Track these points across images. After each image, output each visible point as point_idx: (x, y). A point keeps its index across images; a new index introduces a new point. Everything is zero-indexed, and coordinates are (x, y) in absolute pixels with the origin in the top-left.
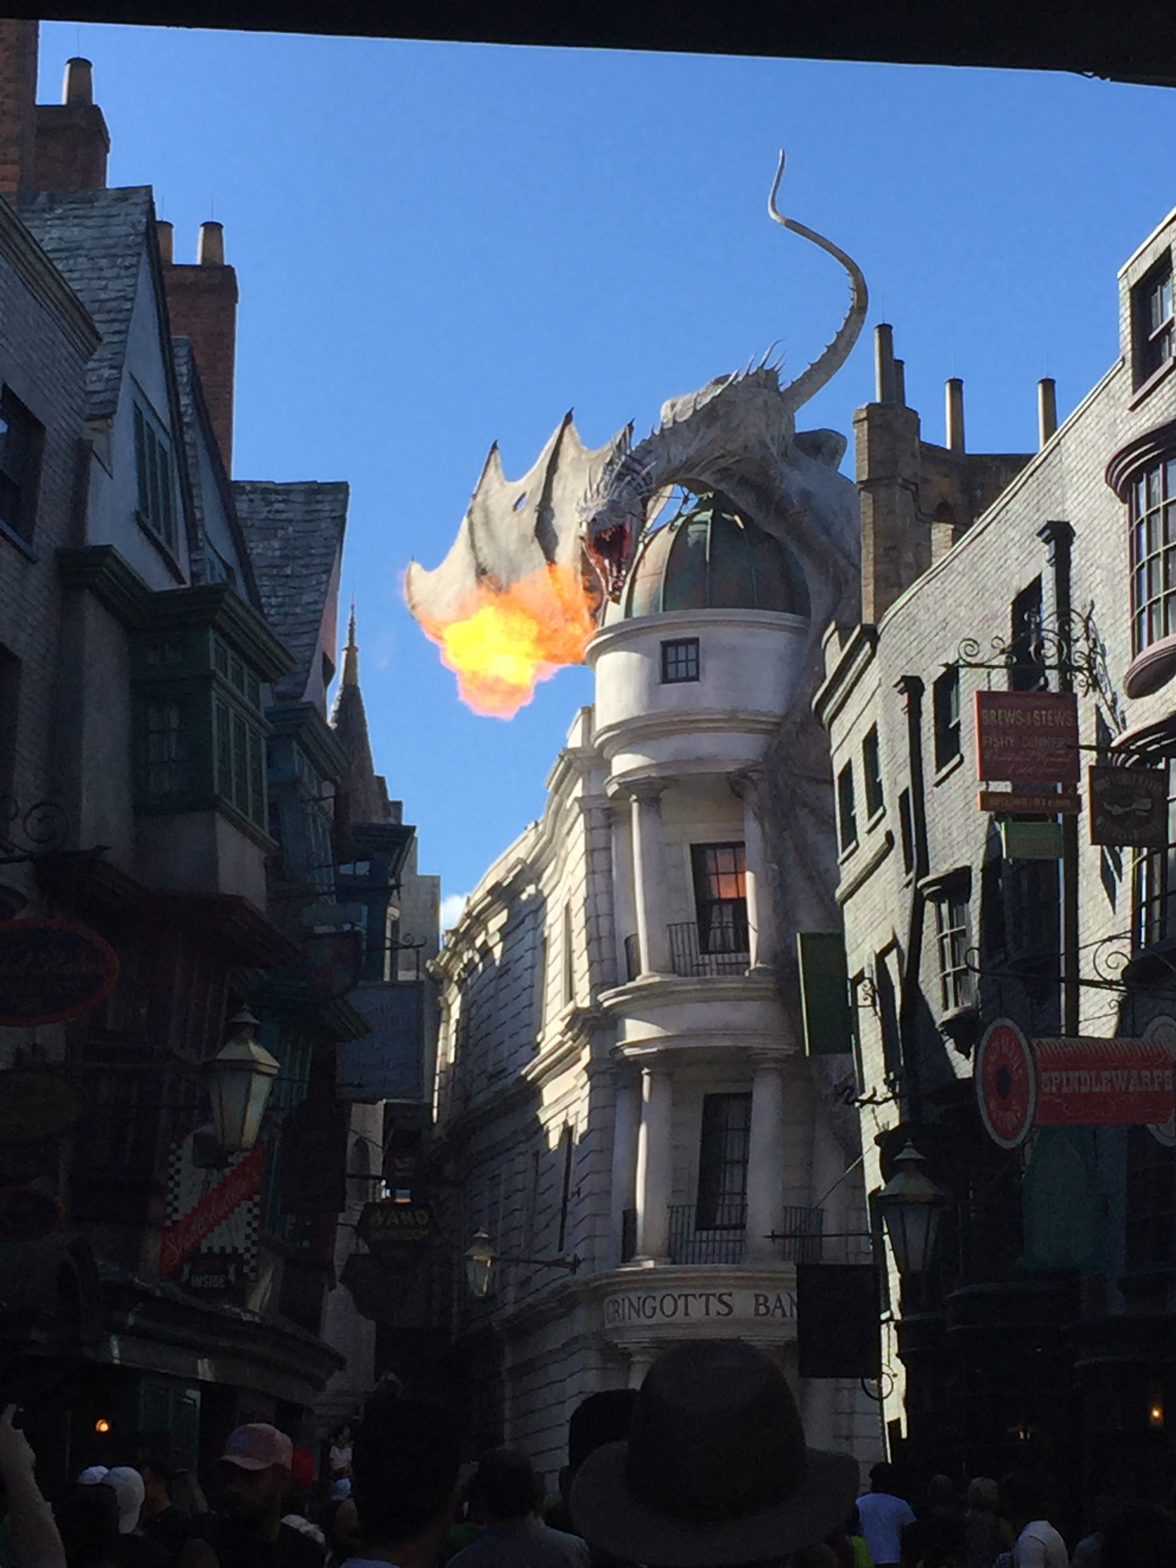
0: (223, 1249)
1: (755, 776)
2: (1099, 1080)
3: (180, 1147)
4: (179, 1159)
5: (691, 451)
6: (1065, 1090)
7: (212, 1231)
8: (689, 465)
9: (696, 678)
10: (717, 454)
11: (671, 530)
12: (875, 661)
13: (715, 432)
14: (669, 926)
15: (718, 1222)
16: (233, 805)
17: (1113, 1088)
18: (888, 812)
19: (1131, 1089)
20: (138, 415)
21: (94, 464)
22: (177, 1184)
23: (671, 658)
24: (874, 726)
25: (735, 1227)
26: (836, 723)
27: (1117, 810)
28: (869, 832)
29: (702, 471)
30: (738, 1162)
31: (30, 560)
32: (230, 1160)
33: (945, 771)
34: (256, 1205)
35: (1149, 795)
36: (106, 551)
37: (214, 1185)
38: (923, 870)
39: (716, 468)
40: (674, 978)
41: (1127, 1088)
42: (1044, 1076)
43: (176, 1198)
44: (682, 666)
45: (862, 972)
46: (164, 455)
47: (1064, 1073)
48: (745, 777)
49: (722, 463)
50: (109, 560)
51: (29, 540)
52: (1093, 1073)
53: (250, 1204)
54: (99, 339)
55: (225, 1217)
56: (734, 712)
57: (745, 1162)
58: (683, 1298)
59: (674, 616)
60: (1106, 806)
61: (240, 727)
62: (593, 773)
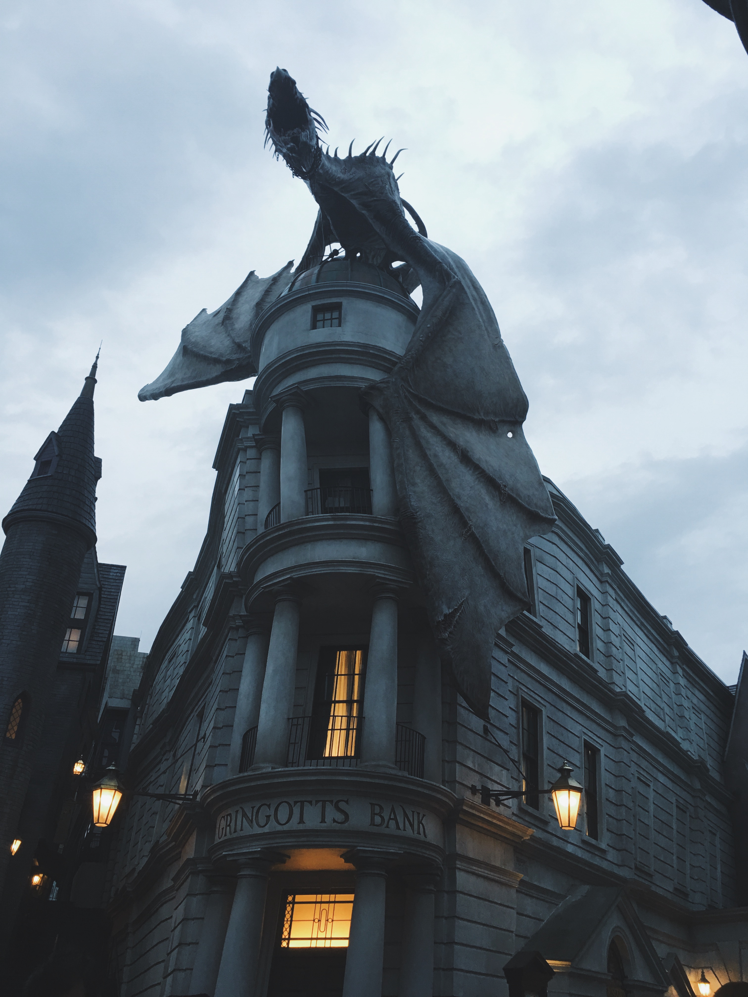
9: (340, 325)
23: (320, 318)
44: (328, 322)
58: (299, 804)
59: (325, 286)
62: (250, 426)
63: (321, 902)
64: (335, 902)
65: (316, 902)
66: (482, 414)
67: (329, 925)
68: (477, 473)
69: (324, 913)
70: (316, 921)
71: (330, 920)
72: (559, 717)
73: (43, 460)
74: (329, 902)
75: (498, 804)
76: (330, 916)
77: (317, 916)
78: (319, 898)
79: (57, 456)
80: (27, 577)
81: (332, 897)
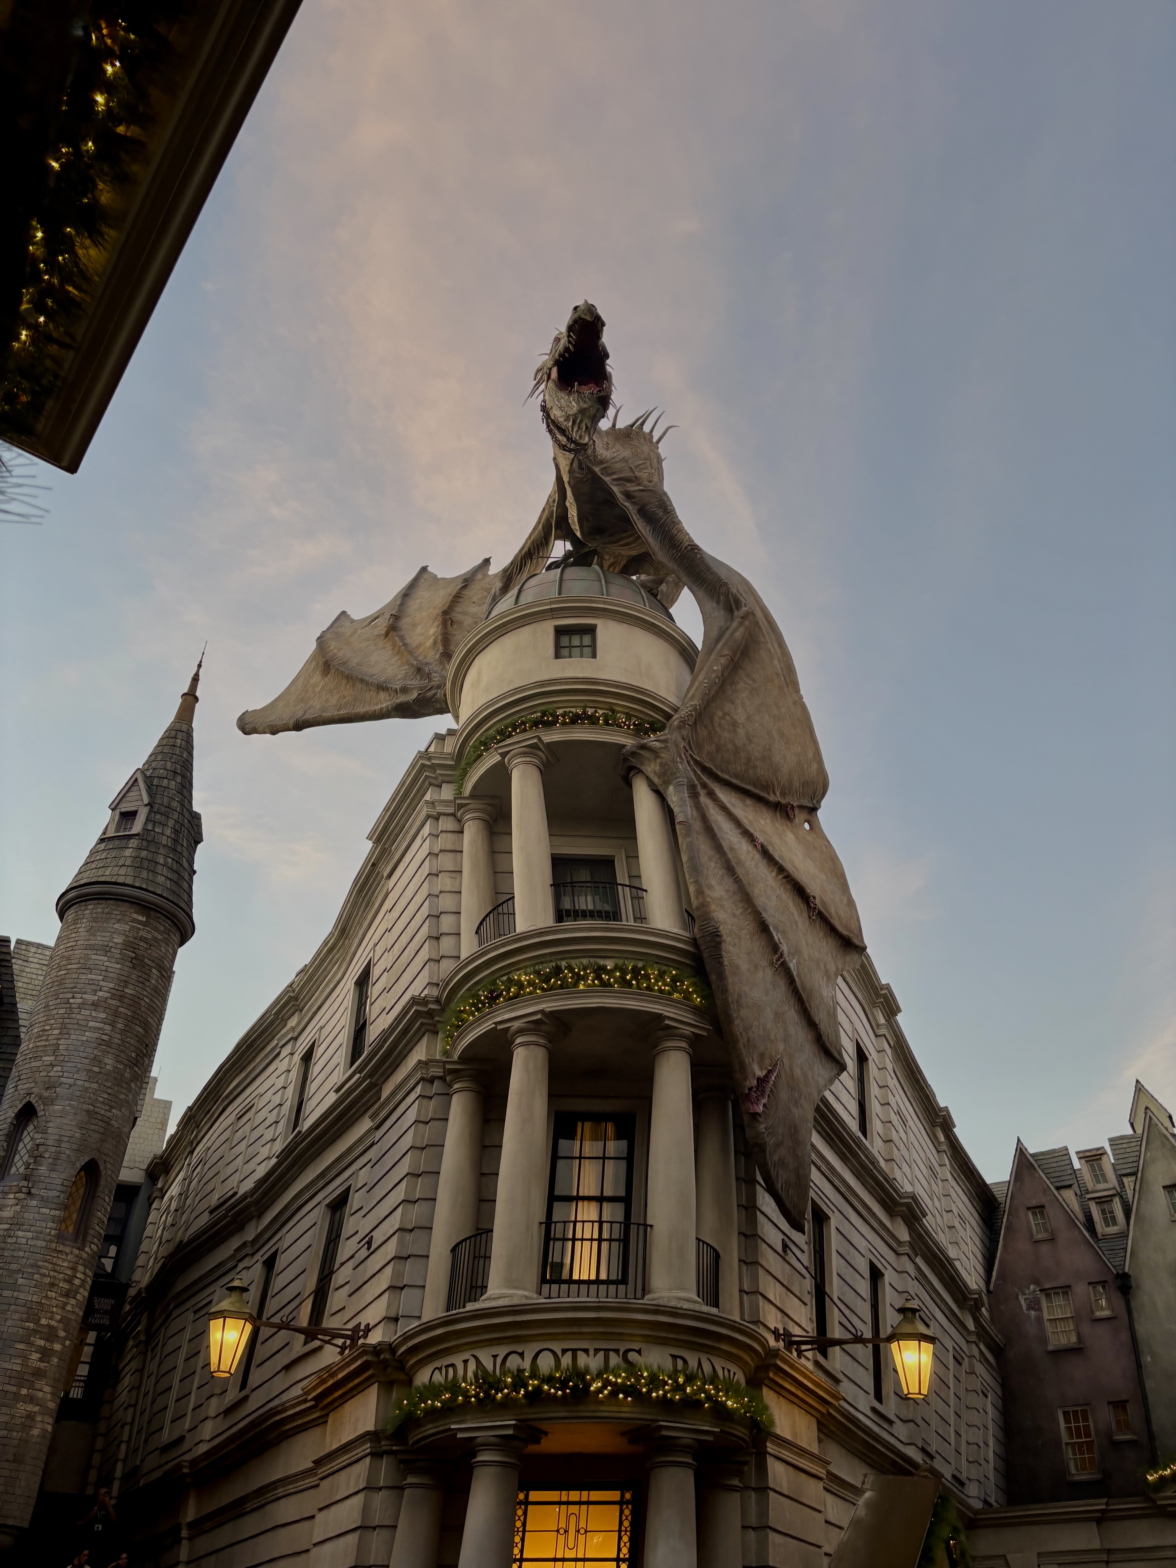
1: (656, 745)
9: (592, 656)
14: (552, 885)
23: (564, 642)
44: (576, 651)
56: (633, 689)
58: (569, 1354)
62: (444, 785)
63: (568, 1503)
64: (588, 1503)
65: (560, 1503)
66: (778, 794)
67: (581, 1538)
68: (781, 877)
69: (573, 1519)
70: (562, 1531)
71: (582, 1531)
72: (846, 1228)
73: (123, 810)
74: (580, 1503)
75: (799, 1356)
76: (582, 1524)
77: (563, 1525)
78: (564, 1496)
79: (146, 805)
80: (101, 983)
81: (585, 1496)
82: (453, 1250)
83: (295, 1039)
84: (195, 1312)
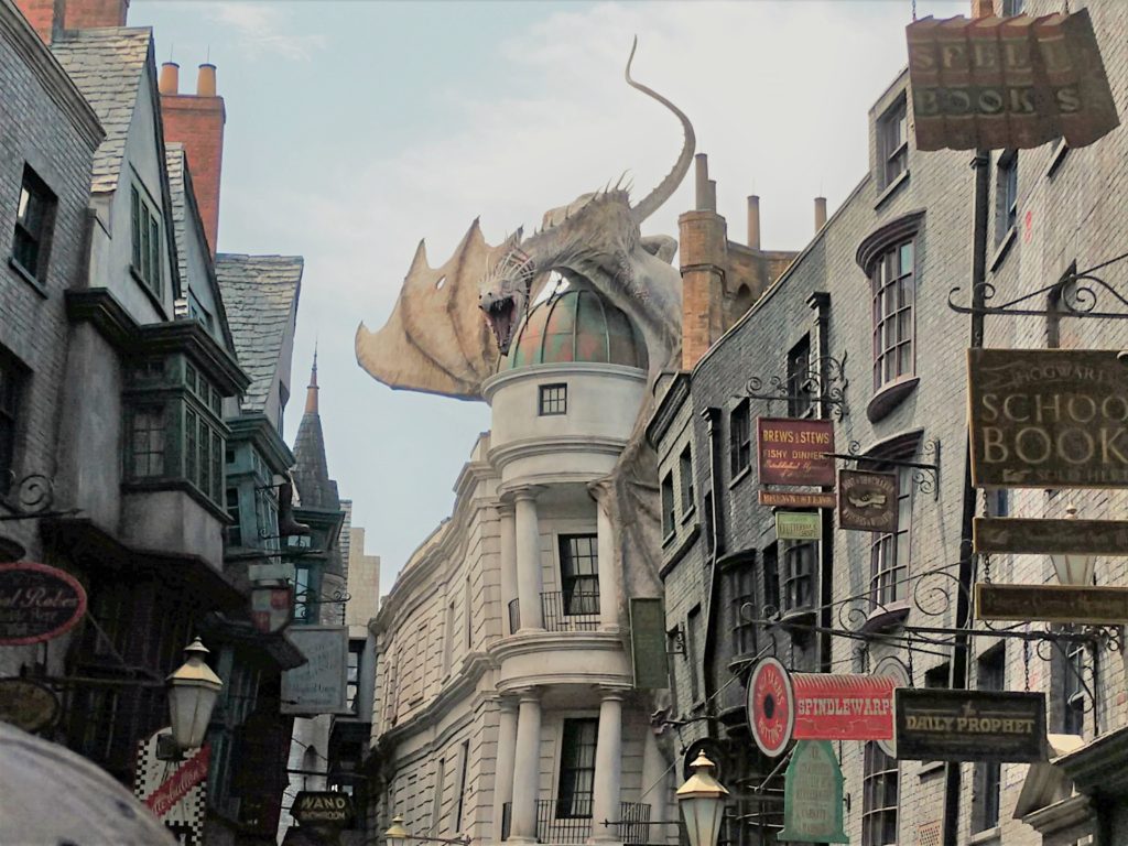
0: (177, 822)
1: (606, 485)
2: (841, 705)
3: (147, 743)
4: (146, 753)
5: (563, 248)
6: (816, 712)
7: (170, 809)
8: (563, 257)
9: (565, 413)
10: (582, 250)
11: (548, 304)
12: (690, 398)
13: (582, 232)
14: (541, 594)
15: (573, 813)
16: (197, 487)
17: (852, 712)
18: (697, 510)
19: (866, 713)
20: (135, 194)
21: (97, 227)
22: (144, 772)
23: (546, 397)
24: (689, 444)
25: (585, 817)
26: (662, 444)
27: (859, 503)
28: (683, 523)
29: (571, 263)
30: (588, 769)
31: (42, 296)
32: (185, 754)
33: (738, 478)
34: (203, 789)
35: (883, 493)
36: (103, 293)
37: (173, 774)
38: (721, 551)
39: (582, 260)
40: (543, 632)
41: (862, 712)
42: (801, 701)
43: (143, 782)
44: (554, 404)
45: (676, 628)
46: (155, 225)
47: (815, 701)
48: (598, 485)
49: (587, 256)
50: (104, 299)
51: (43, 281)
52: (837, 701)
53: (199, 789)
54: (105, 135)
55: (178, 798)
56: (591, 438)
57: (593, 769)
59: (550, 367)
60: (852, 501)
61: (205, 430)
82: (504, 805)
83: (447, 583)
84: (410, 778)
